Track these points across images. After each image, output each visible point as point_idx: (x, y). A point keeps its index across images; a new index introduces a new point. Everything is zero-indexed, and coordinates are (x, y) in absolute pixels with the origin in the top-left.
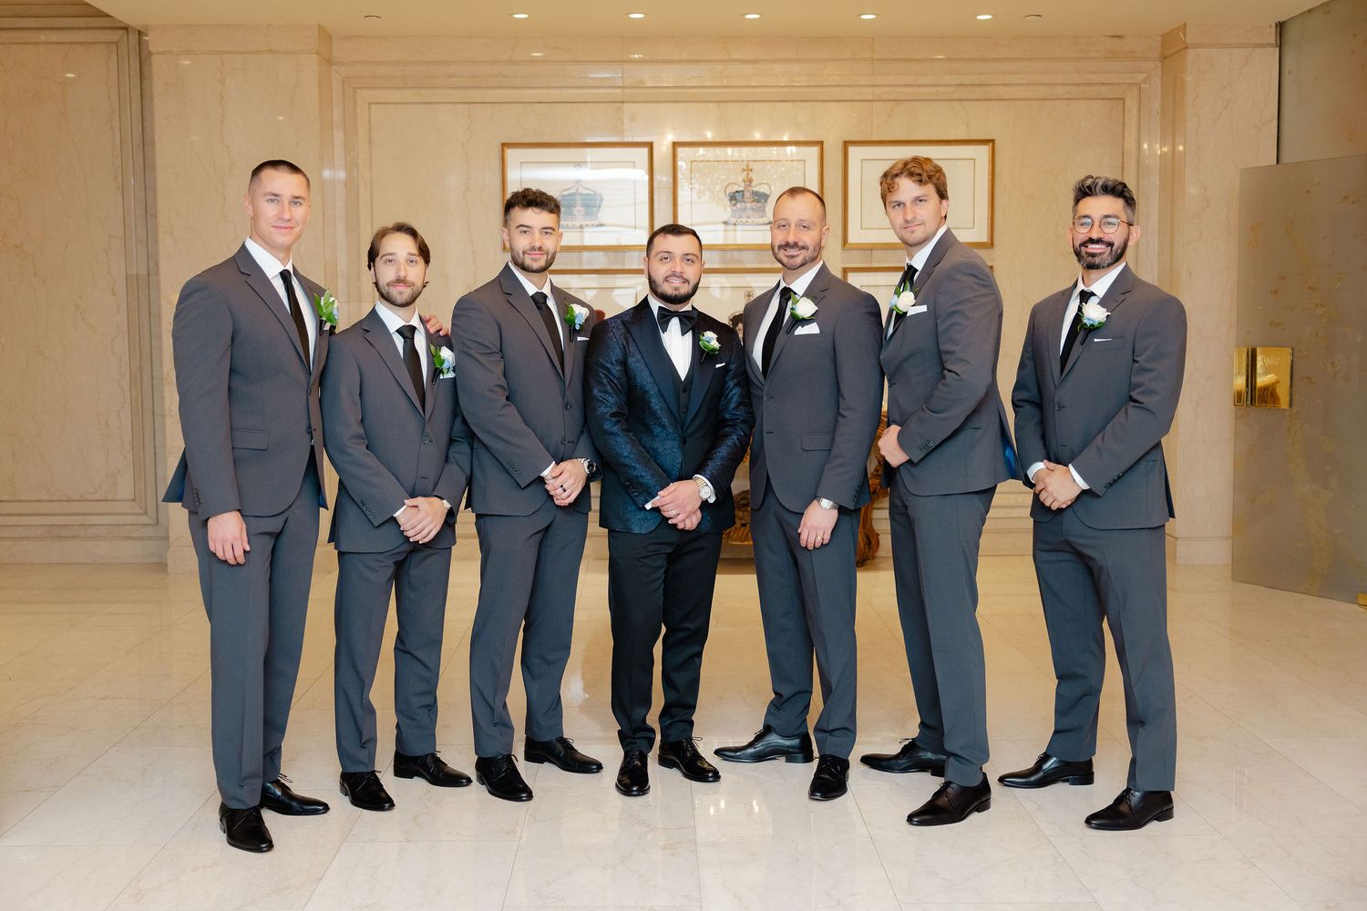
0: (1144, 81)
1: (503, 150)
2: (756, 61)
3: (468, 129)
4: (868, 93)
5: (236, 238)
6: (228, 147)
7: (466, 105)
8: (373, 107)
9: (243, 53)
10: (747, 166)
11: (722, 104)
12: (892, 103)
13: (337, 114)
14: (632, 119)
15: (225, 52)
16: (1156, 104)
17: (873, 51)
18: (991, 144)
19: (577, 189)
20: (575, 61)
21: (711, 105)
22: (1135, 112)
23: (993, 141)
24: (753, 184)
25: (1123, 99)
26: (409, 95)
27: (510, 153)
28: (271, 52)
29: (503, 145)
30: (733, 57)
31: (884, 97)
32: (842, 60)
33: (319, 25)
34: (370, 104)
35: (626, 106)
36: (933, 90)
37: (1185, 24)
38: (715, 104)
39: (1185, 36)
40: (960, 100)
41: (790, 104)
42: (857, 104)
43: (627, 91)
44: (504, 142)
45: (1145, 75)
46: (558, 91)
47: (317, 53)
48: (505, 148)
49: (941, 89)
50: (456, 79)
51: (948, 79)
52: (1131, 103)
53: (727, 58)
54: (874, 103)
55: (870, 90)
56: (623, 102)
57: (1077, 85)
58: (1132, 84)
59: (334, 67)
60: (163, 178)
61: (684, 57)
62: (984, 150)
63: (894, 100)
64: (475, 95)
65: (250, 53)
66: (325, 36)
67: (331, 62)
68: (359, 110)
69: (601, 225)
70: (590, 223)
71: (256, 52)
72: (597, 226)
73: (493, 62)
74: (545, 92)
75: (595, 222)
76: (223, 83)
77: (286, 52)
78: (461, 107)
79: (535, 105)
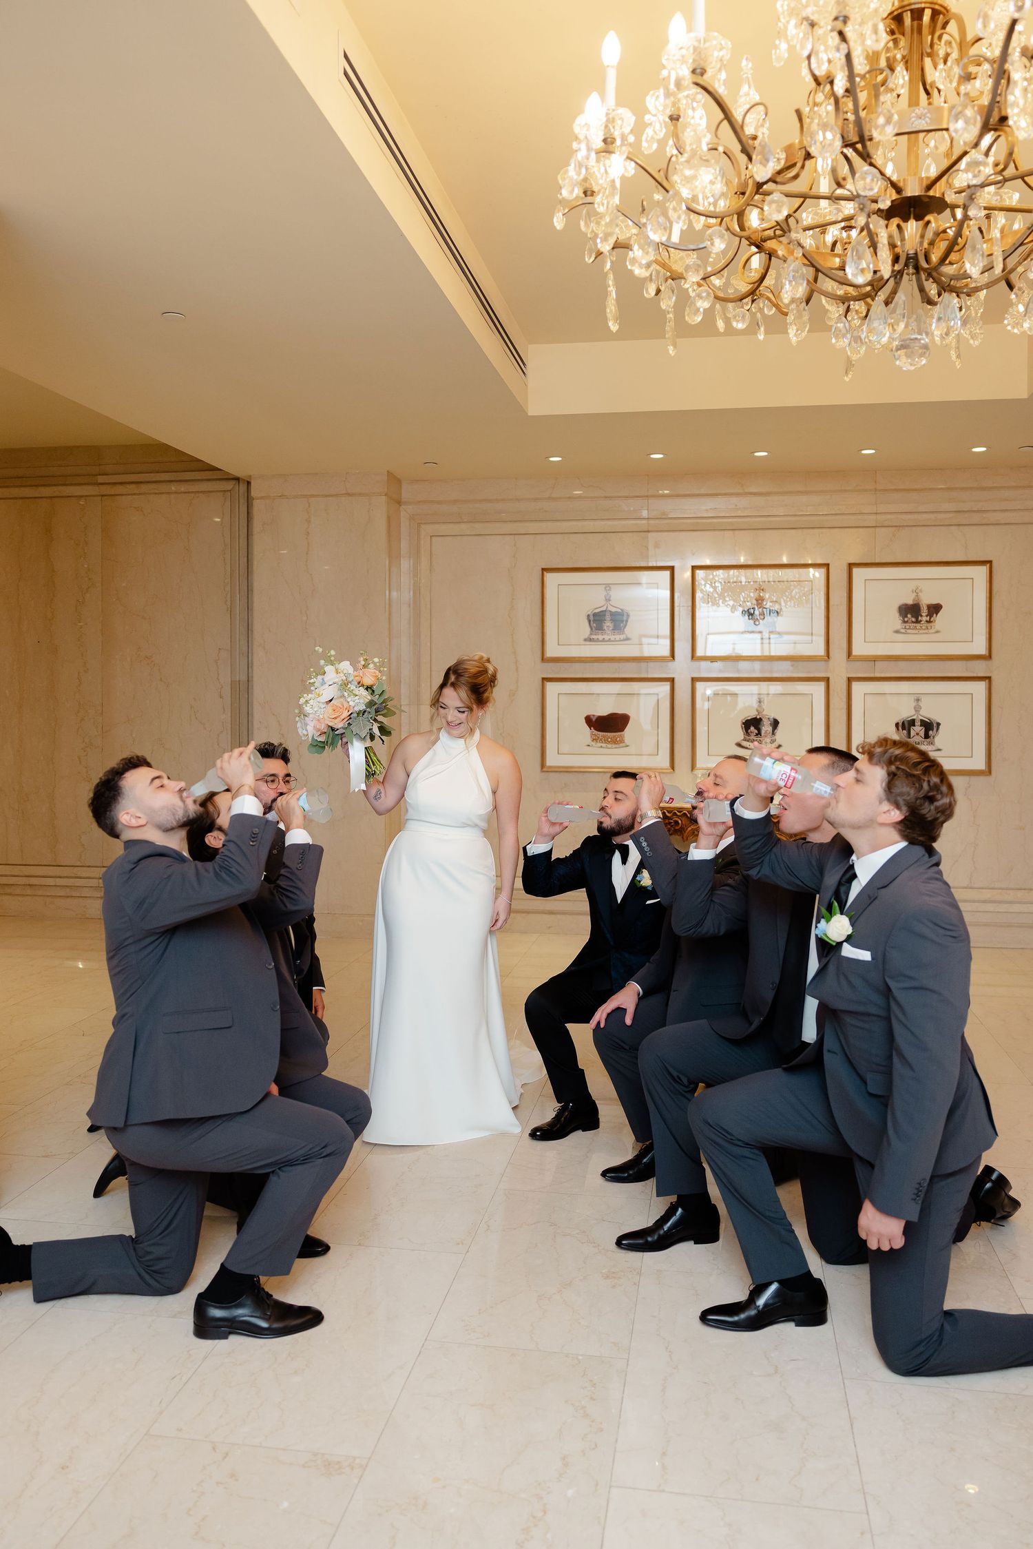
1: (542, 573)
2: (768, 494)
3: (514, 557)
4: (871, 520)
7: (512, 536)
8: (434, 539)
9: (326, 496)
10: (760, 586)
11: (737, 532)
12: (894, 529)
13: (404, 545)
14: (656, 546)
15: (311, 496)
17: (875, 482)
18: (988, 565)
19: (607, 607)
20: (606, 497)
21: (727, 533)
23: (990, 562)
24: (765, 602)
26: (464, 528)
27: (549, 576)
28: (348, 494)
29: (543, 570)
30: (746, 491)
31: (886, 523)
32: (846, 491)
33: (388, 472)
34: (431, 536)
35: (650, 534)
36: (933, 516)
38: (731, 532)
40: (959, 525)
41: (797, 530)
42: (861, 530)
43: (652, 522)
44: (544, 567)
46: (592, 523)
47: (386, 495)
48: (545, 572)
49: (940, 516)
50: (503, 514)
51: (946, 506)
53: (741, 491)
54: (878, 529)
55: (874, 517)
56: (648, 531)
59: (402, 506)
60: (258, 601)
61: (702, 491)
62: (983, 570)
63: (896, 526)
64: (521, 527)
65: (332, 496)
66: (394, 480)
67: (399, 503)
68: (422, 542)
69: (628, 639)
70: (617, 637)
71: (336, 495)
72: (624, 640)
73: (536, 500)
74: (580, 524)
75: (622, 637)
76: (309, 521)
77: (360, 494)
78: (508, 538)
79: (571, 535)
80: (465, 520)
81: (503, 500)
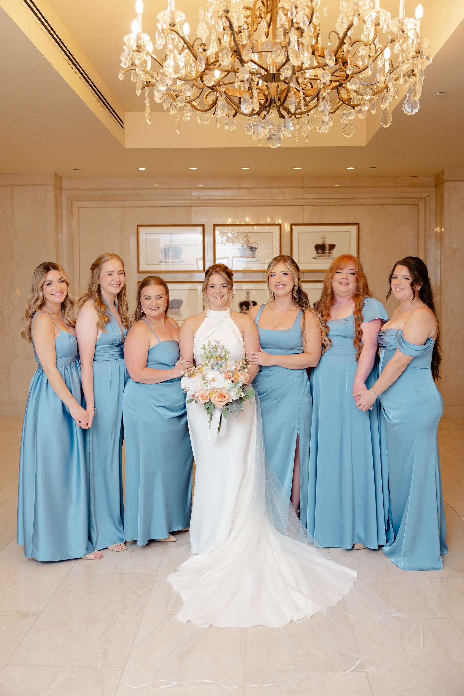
0: (427, 197)
2: (251, 188)
3: (123, 219)
4: (301, 202)
5: (18, 267)
6: (15, 227)
7: (121, 208)
8: (80, 209)
9: (22, 185)
10: (247, 235)
11: (236, 207)
12: (313, 207)
13: (64, 212)
14: (196, 214)
15: (14, 185)
16: (433, 207)
17: (304, 183)
18: (357, 225)
19: (171, 245)
20: (170, 188)
21: (231, 208)
22: (423, 210)
23: (358, 224)
24: (250, 243)
25: (418, 205)
26: (96, 203)
27: (141, 229)
28: (34, 185)
29: (138, 226)
30: (240, 186)
31: (309, 204)
32: (289, 187)
33: (55, 173)
34: (79, 208)
35: (193, 208)
36: (331, 201)
37: (443, 171)
38: (233, 207)
39: (443, 176)
40: (343, 205)
41: (266, 207)
42: (296, 207)
43: (193, 202)
44: (138, 224)
45: (429, 193)
46: (162, 202)
47: (54, 186)
48: (139, 227)
49: (335, 200)
50: (116, 197)
51: (337, 196)
52: (421, 206)
53: (237, 186)
54: (305, 207)
55: (303, 201)
56: (191, 206)
57: (397, 198)
58: (422, 198)
59: (63, 191)
61: (219, 186)
62: (355, 228)
63: (313, 205)
64: (125, 203)
65: (25, 185)
66: (58, 178)
67: (61, 189)
68: (74, 210)
69: (181, 262)
70: (176, 261)
71: (27, 185)
72: (179, 262)
73: (134, 189)
74: (156, 202)
75: (179, 260)
76: (13, 199)
77: (40, 185)
78: (119, 209)
79: (152, 208)
80: (97, 199)
81: (116, 189)
